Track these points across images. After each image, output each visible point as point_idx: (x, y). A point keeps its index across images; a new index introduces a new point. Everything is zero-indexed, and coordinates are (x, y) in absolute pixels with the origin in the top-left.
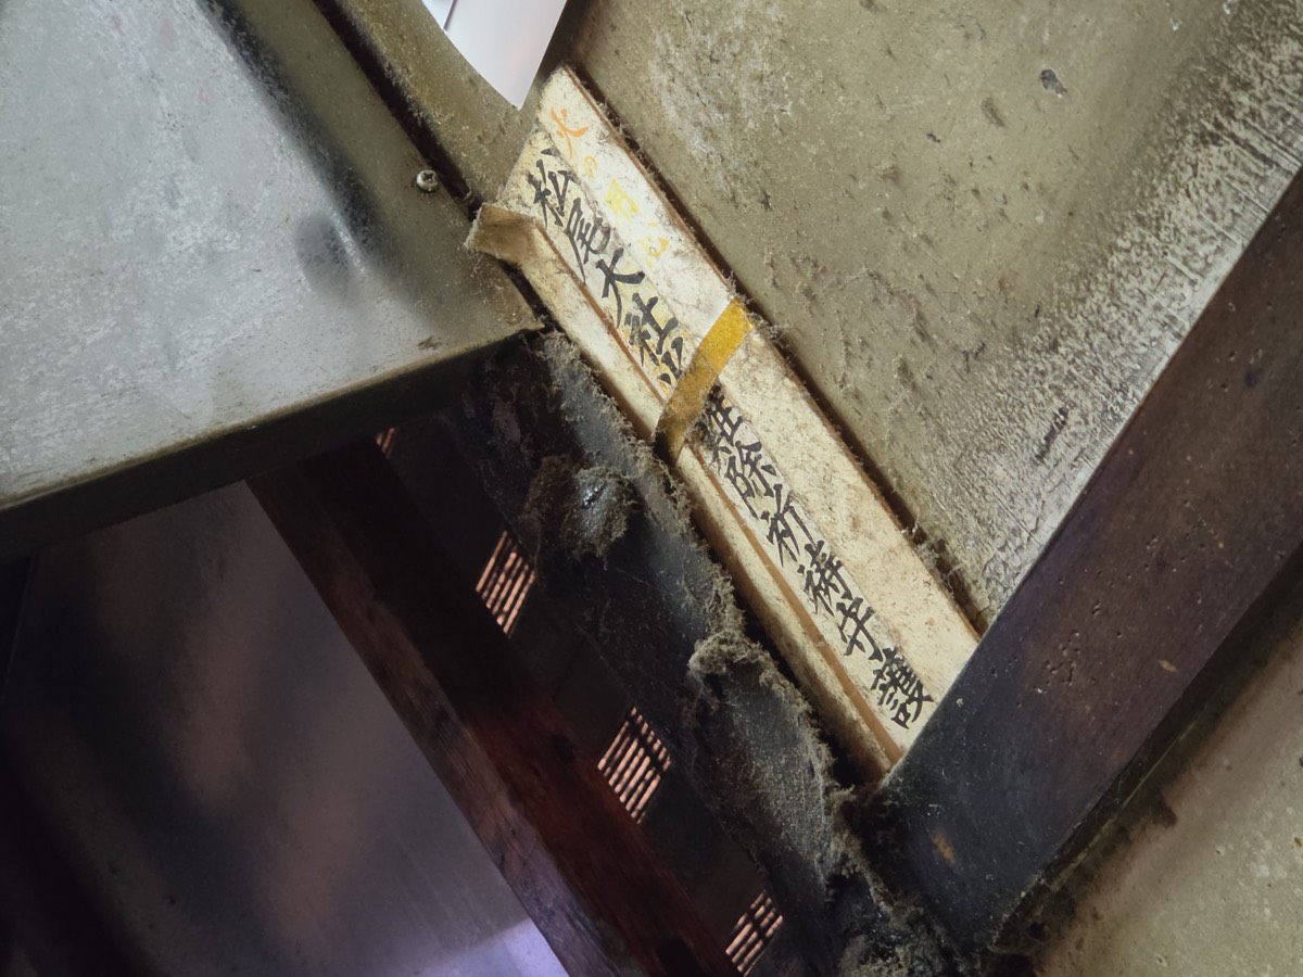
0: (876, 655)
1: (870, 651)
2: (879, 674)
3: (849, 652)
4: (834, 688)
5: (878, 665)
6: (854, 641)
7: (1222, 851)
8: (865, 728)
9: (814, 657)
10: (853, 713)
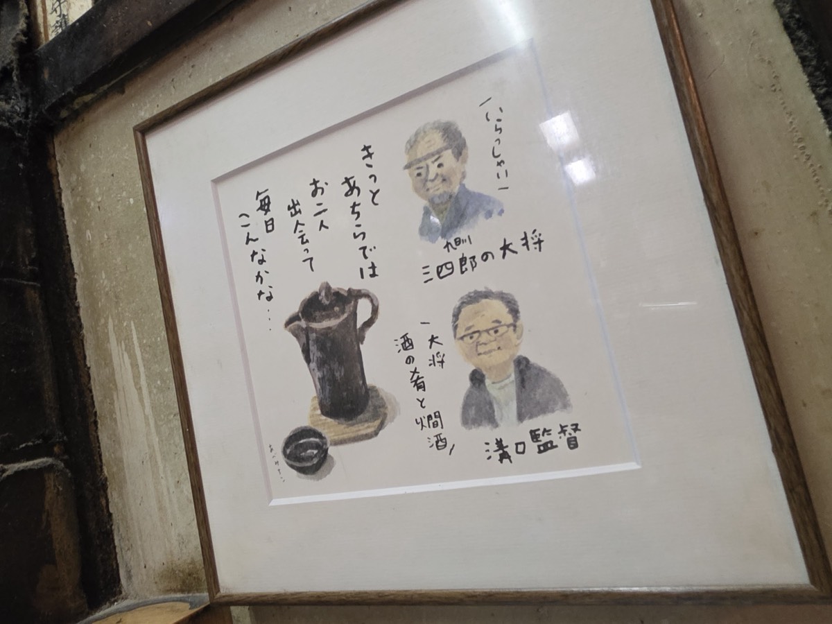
0: (60, 16)
1: (59, 13)
2: (57, 22)
3: (52, 13)
4: (40, 20)
5: (59, 19)
6: (55, 10)
7: (133, 105)
8: (43, 35)
9: (40, 10)
10: (42, 30)
